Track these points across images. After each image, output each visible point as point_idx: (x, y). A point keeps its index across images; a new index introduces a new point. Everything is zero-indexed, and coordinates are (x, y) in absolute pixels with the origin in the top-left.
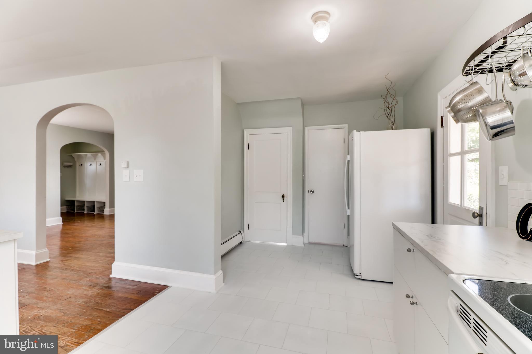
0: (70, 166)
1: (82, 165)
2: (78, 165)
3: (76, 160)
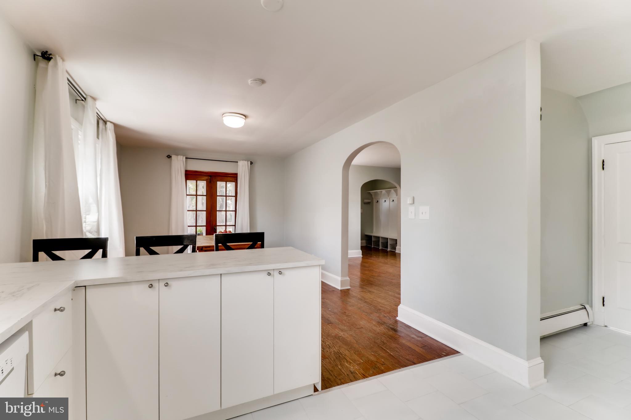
0: (369, 203)
1: (378, 201)
2: (375, 201)
3: (373, 197)
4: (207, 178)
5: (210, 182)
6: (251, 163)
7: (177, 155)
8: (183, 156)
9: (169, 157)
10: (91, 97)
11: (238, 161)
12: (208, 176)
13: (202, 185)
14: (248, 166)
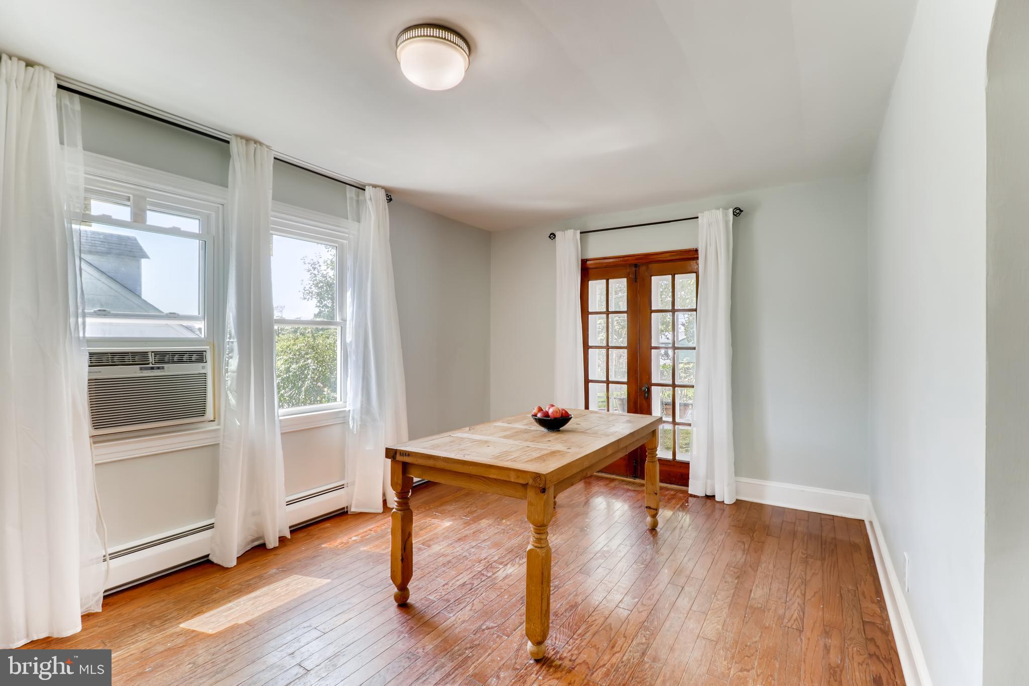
4: (628, 270)
5: (636, 280)
6: (738, 212)
7: (565, 228)
8: (576, 229)
9: (553, 236)
10: (237, 136)
11: (700, 215)
12: (630, 265)
13: (619, 286)
14: (727, 223)
